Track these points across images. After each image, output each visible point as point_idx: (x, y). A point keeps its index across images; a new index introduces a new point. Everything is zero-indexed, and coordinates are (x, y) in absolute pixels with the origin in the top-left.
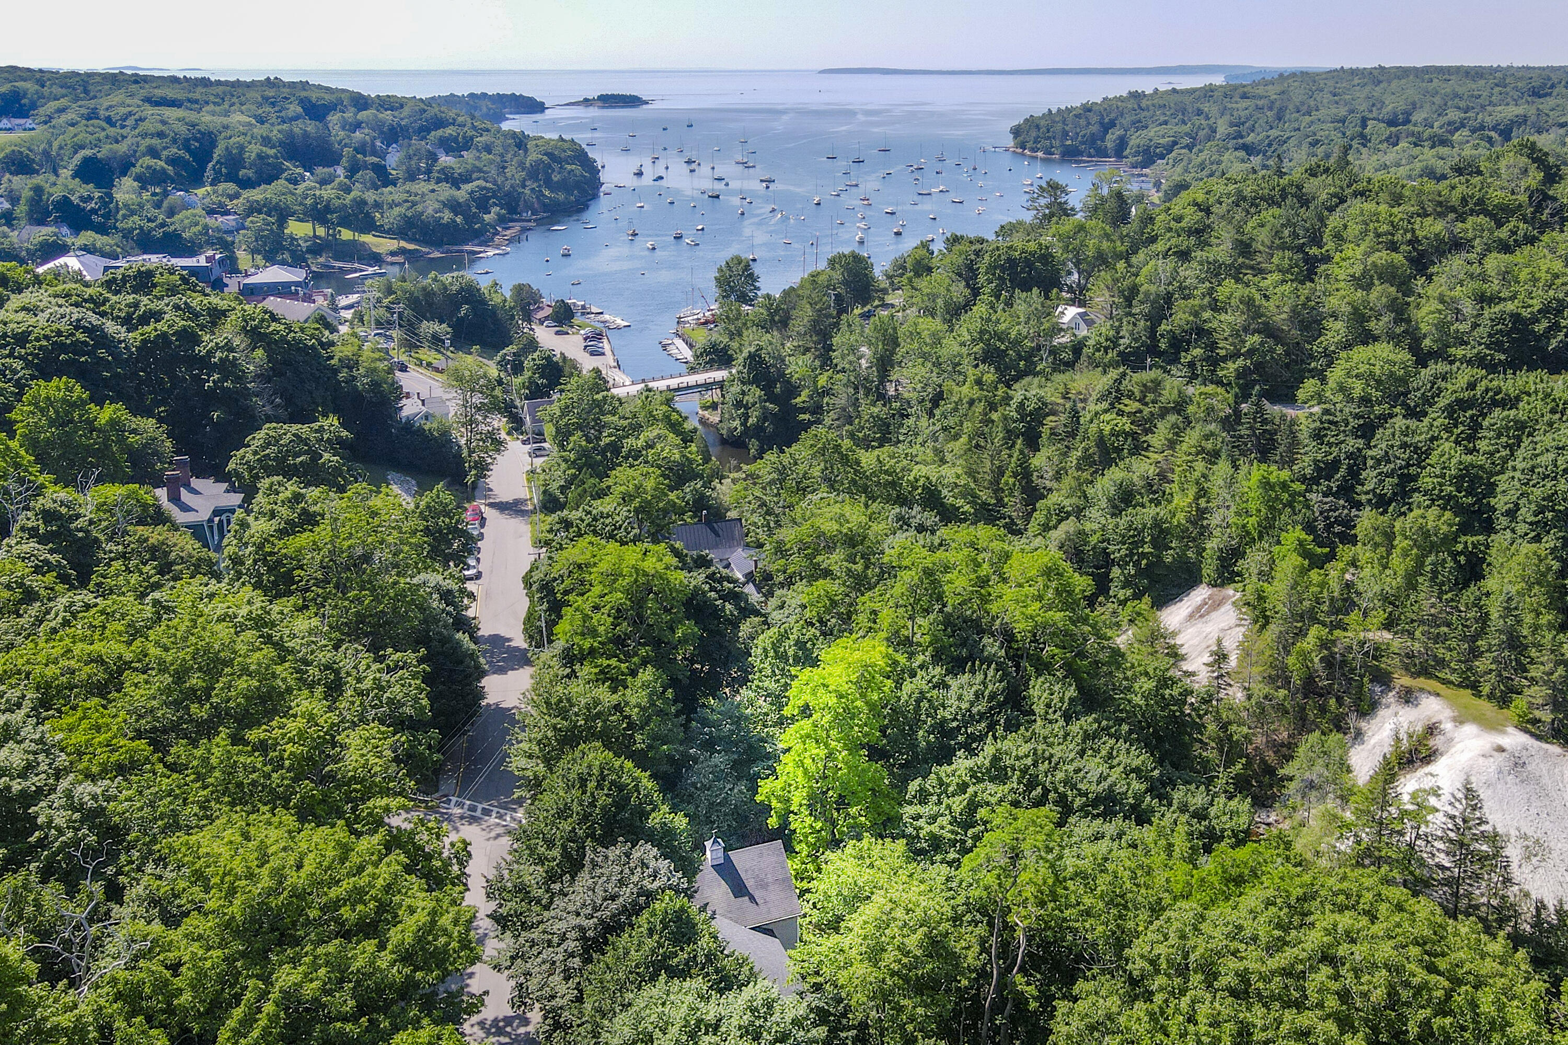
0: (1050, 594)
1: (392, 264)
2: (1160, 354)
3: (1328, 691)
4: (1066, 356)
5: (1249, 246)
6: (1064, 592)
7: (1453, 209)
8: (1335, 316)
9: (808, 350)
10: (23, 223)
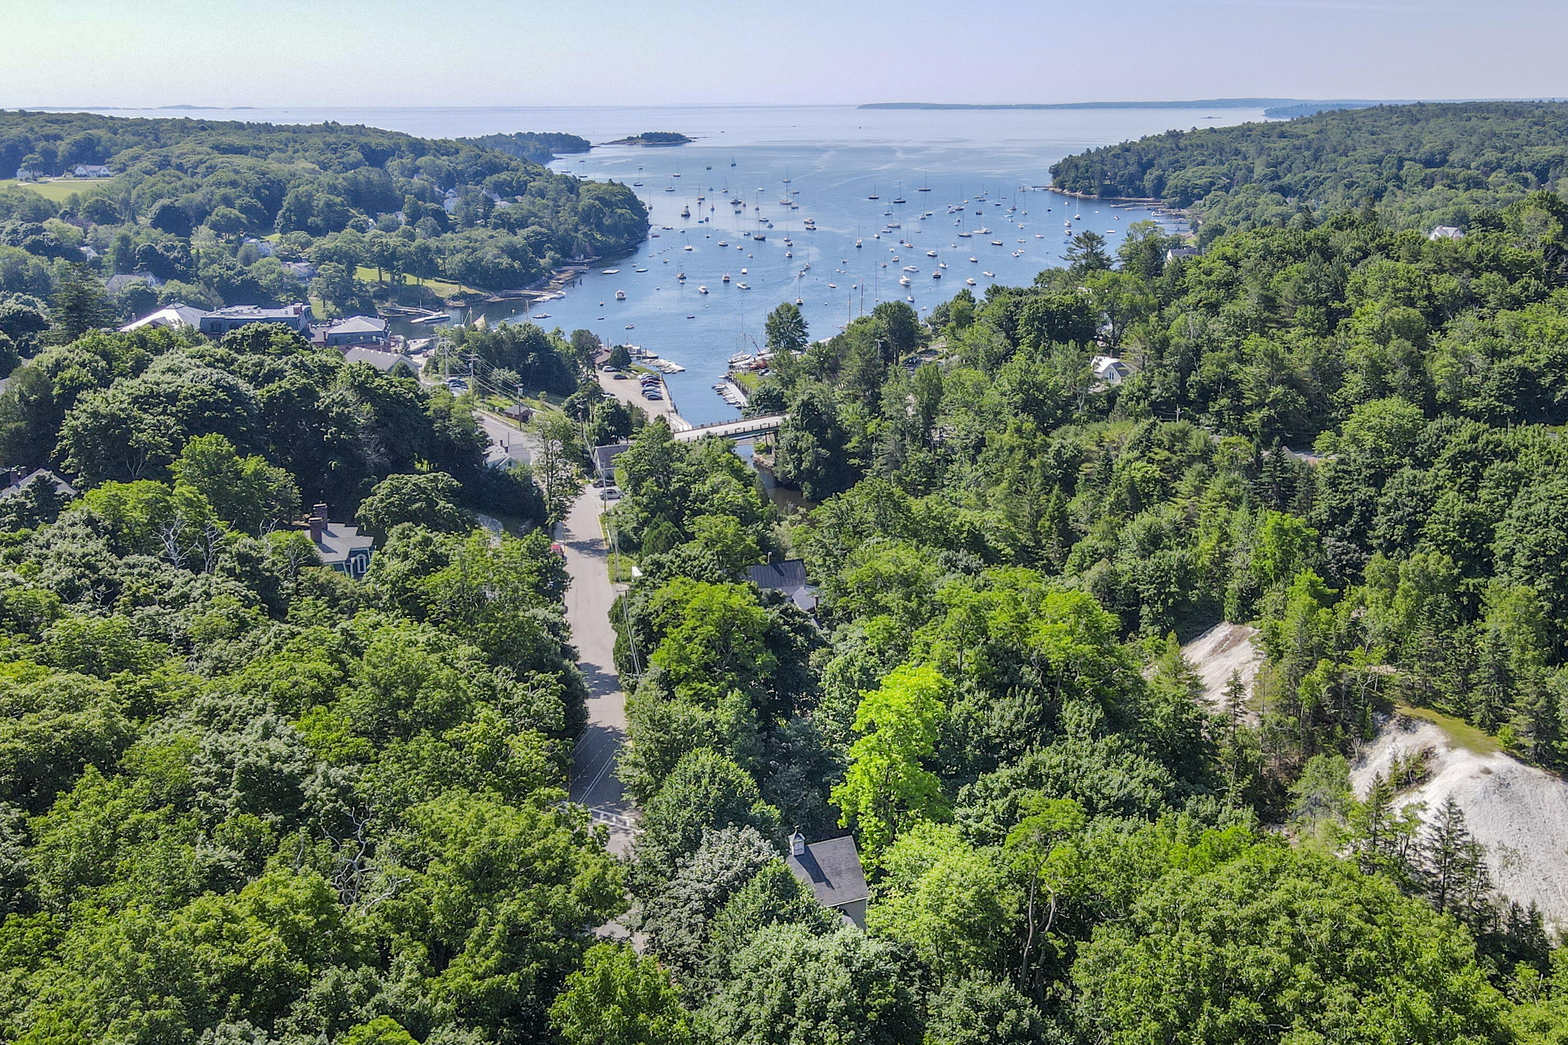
0: (1081, 629)
1: (454, 308)
2: (1190, 403)
3: (1335, 719)
4: (1102, 404)
5: (1273, 300)
6: (1094, 629)
7: (1469, 265)
8: (1354, 368)
9: (857, 398)
10: (111, 271)
